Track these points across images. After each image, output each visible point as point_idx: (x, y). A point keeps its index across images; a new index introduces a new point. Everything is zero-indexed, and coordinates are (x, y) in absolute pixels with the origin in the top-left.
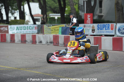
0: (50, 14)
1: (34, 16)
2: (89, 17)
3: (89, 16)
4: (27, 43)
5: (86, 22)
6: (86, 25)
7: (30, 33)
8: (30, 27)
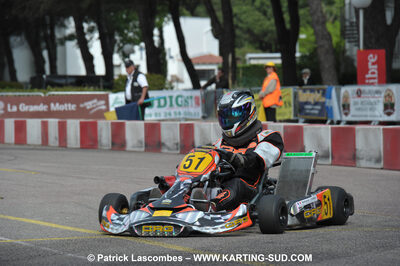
0: (249, 55)
1: (194, 62)
2: (373, 60)
3: (372, 58)
4: (165, 150)
5: (365, 79)
6: (363, 88)
7: (178, 116)
8: (180, 99)
